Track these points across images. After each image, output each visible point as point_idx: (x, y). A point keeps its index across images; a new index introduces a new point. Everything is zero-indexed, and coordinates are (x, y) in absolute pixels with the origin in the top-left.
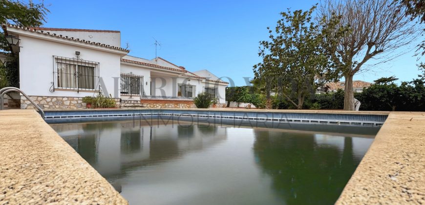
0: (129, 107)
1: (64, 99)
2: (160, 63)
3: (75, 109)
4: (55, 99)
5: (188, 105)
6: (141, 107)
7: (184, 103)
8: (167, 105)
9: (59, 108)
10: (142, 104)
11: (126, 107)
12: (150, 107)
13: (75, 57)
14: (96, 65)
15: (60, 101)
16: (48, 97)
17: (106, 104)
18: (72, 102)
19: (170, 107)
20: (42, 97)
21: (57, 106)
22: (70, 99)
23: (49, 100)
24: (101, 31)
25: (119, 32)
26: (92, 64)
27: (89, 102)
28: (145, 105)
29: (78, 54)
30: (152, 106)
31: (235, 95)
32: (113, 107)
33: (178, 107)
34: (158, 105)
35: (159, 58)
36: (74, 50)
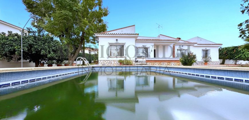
0: (139, 64)
1: (112, 61)
2: (162, 38)
3: (116, 65)
4: (109, 61)
5: (178, 63)
6: (146, 64)
7: (175, 62)
8: (162, 63)
9: (110, 65)
10: (147, 63)
11: (137, 64)
12: (151, 64)
13: (116, 41)
14: (124, 44)
15: (110, 62)
16: (107, 60)
17: (128, 63)
18: (115, 62)
19: (164, 64)
20: (105, 60)
21: (110, 64)
22: (114, 61)
23: (107, 62)
24: (126, 27)
25: (134, 25)
26: (123, 44)
27: (121, 62)
28: (148, 64)
29: (117, 40)
30: (152, 64)
31: (231, 54)
32: (131, 65)
33: (170, 64)
34: (156, 63)
35: (161, 35)
36: (115, 39)
